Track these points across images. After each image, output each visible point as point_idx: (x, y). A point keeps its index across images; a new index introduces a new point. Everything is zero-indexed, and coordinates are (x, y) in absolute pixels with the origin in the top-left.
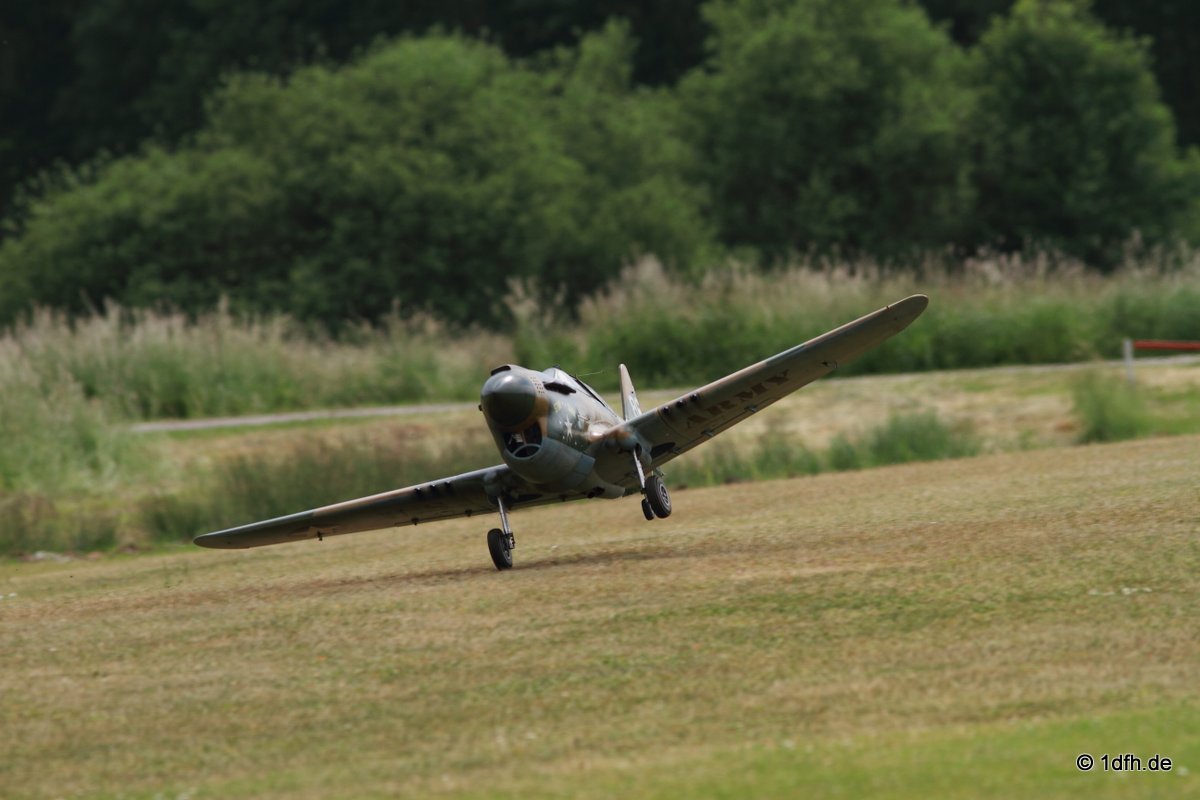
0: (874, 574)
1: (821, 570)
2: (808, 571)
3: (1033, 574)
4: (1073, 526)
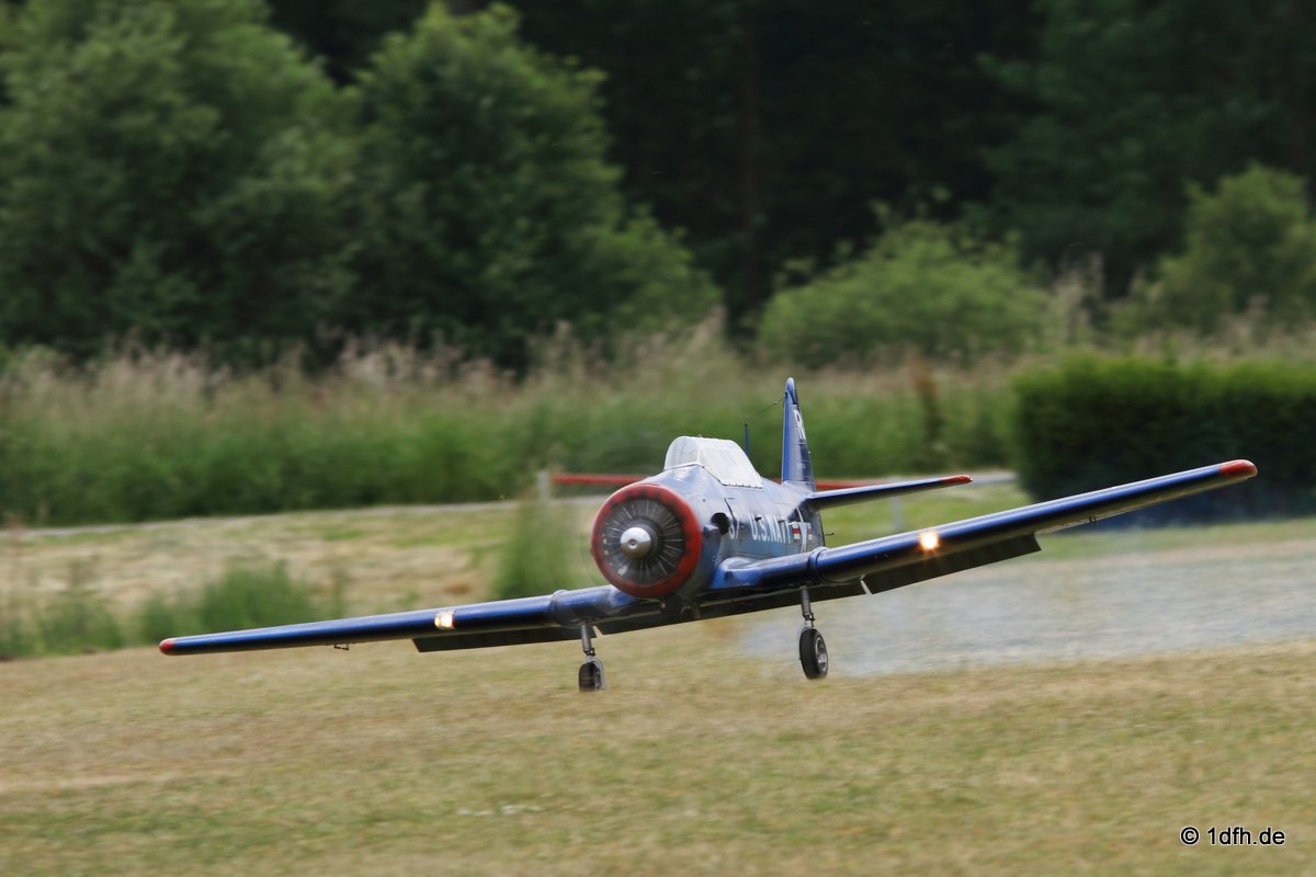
0: (171, 786)
1: (100, 781)
2: (81, 782)
3: (386, 787)
4: (444, 723)
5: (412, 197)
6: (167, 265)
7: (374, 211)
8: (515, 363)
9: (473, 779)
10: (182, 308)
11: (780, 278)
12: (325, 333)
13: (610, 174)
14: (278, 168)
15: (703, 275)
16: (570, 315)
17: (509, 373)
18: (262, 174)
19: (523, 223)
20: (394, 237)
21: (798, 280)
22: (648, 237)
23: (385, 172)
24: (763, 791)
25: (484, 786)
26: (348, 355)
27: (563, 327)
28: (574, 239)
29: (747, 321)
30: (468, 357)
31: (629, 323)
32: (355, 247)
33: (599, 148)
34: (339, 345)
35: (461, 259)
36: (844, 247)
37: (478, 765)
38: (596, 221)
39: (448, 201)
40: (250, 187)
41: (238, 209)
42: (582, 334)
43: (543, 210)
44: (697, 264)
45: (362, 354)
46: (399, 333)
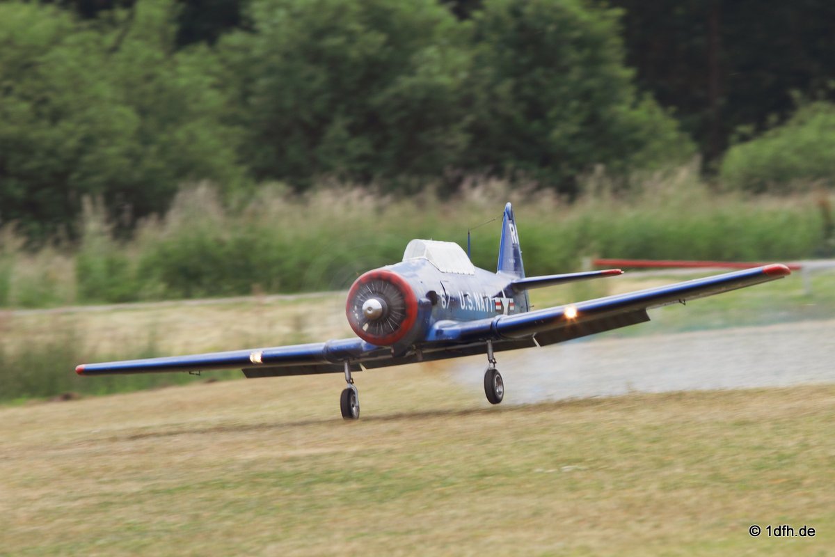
1: (314, 451)
5: (505, 88)
6: (354, 131)
7: (482, 96)
8: (569, 191)
9: (544, 450)
10: (362, 158)
11: (734, 138)
12: (450, 173)
13: (628, 73)
14: (422, 69)
15: (686, 136)
16: (604, 160)
17: (565, 197)
18: (412, 73)
19: (574, 104)
20: (495, 113)
21: (744, 139)
22: (651, 112)
23: (488, 71)
24: (724, 456)
25: (551, 454)
26: (465, 186)
27: (599, 168)
28: (606, 113)
29: (713, 164)
30: (539, 188)
31: (641, 165)
32: (469, 119)
33: (620, 57)
34: (459, 180)
35: (536, 125)
36: (773, 118)
37: (547, 441)
38: (620, 102)
39: (528, 91)
40: (405, 82)
41: (397, 96)
42: (610, 173)
43: (586, 96)
44: (683, 129)
45: (474, 185)
46: (498, 172)
